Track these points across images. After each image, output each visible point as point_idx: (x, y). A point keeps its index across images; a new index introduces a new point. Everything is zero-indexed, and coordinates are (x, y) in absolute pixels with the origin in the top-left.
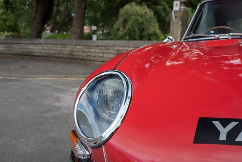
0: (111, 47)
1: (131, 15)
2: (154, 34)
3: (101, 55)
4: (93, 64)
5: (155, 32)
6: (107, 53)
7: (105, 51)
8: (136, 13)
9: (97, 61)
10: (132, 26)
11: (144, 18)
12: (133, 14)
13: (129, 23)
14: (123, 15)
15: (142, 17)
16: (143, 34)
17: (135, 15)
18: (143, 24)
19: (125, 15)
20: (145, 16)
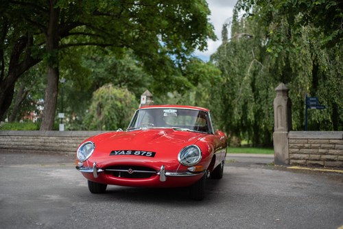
1: (107, 99)
4: (67, 154)
8: (113, 97)
10: (109, 113)
11: (123, 102)
12: (110, 98)
13: (105, 109)
14: (98, 99)
15: (121, 102)
17: (112, 99)
18: (122, 110)
19: (100, 99)
20: (124, 101)
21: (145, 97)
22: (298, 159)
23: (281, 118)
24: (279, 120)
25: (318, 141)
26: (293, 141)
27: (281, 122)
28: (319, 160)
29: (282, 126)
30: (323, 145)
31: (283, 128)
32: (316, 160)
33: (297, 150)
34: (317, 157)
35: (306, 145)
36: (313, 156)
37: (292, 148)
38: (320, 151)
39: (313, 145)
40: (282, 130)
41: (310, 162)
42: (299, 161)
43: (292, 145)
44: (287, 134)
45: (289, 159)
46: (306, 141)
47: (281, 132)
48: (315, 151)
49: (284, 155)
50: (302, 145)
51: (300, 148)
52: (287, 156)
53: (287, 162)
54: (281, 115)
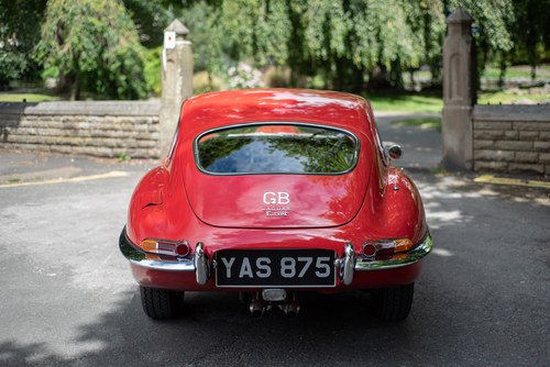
0: (53, 115)
1: (73, 15)
2: (129, 54)
3: (33, 131)
4: (17, 148)
5: (130, 49)
6: (45, 128)
7: (41, 123)
8: (85, 9)
9: (25, 143)
10: (80, 39)
11: (104, 19)
12: (79, 11)
13: (72, 33)
14: (57, 15)
15: (99, 19)
16: (105, 56)
17: (83, 13)
18: (102, 33)
19: (61, 13)
20: (106, 16)
21: (173, 35)
22: (491, 160)
23: (459, 80)
24: (454, 84)
25: (534, 125)
26: (481, 125)
27: (459, 87)
28: (535, 163)
29: (459, 93)
30: (543, 134)
31: (461, 99)
32: (528, 162)
33: (490, 143)
34: (531, 156)
35: (510, 134)
36: (522, 156)
37: (479, 138)
38: (538, 144)
39: (522, 134)
40: (459, 103)
41: (516, 166)
42: (493, 164)
43: (479, 133)
44: (471, 111)
45: (473, 161)
46: (509, 125)
47: (458, 107)
48: (527, 144)
49: (462, 152)
50: (500, 133)
51: (496, 139)
52: (468, 154)
53: (468, 166)
54: (458, 72)
